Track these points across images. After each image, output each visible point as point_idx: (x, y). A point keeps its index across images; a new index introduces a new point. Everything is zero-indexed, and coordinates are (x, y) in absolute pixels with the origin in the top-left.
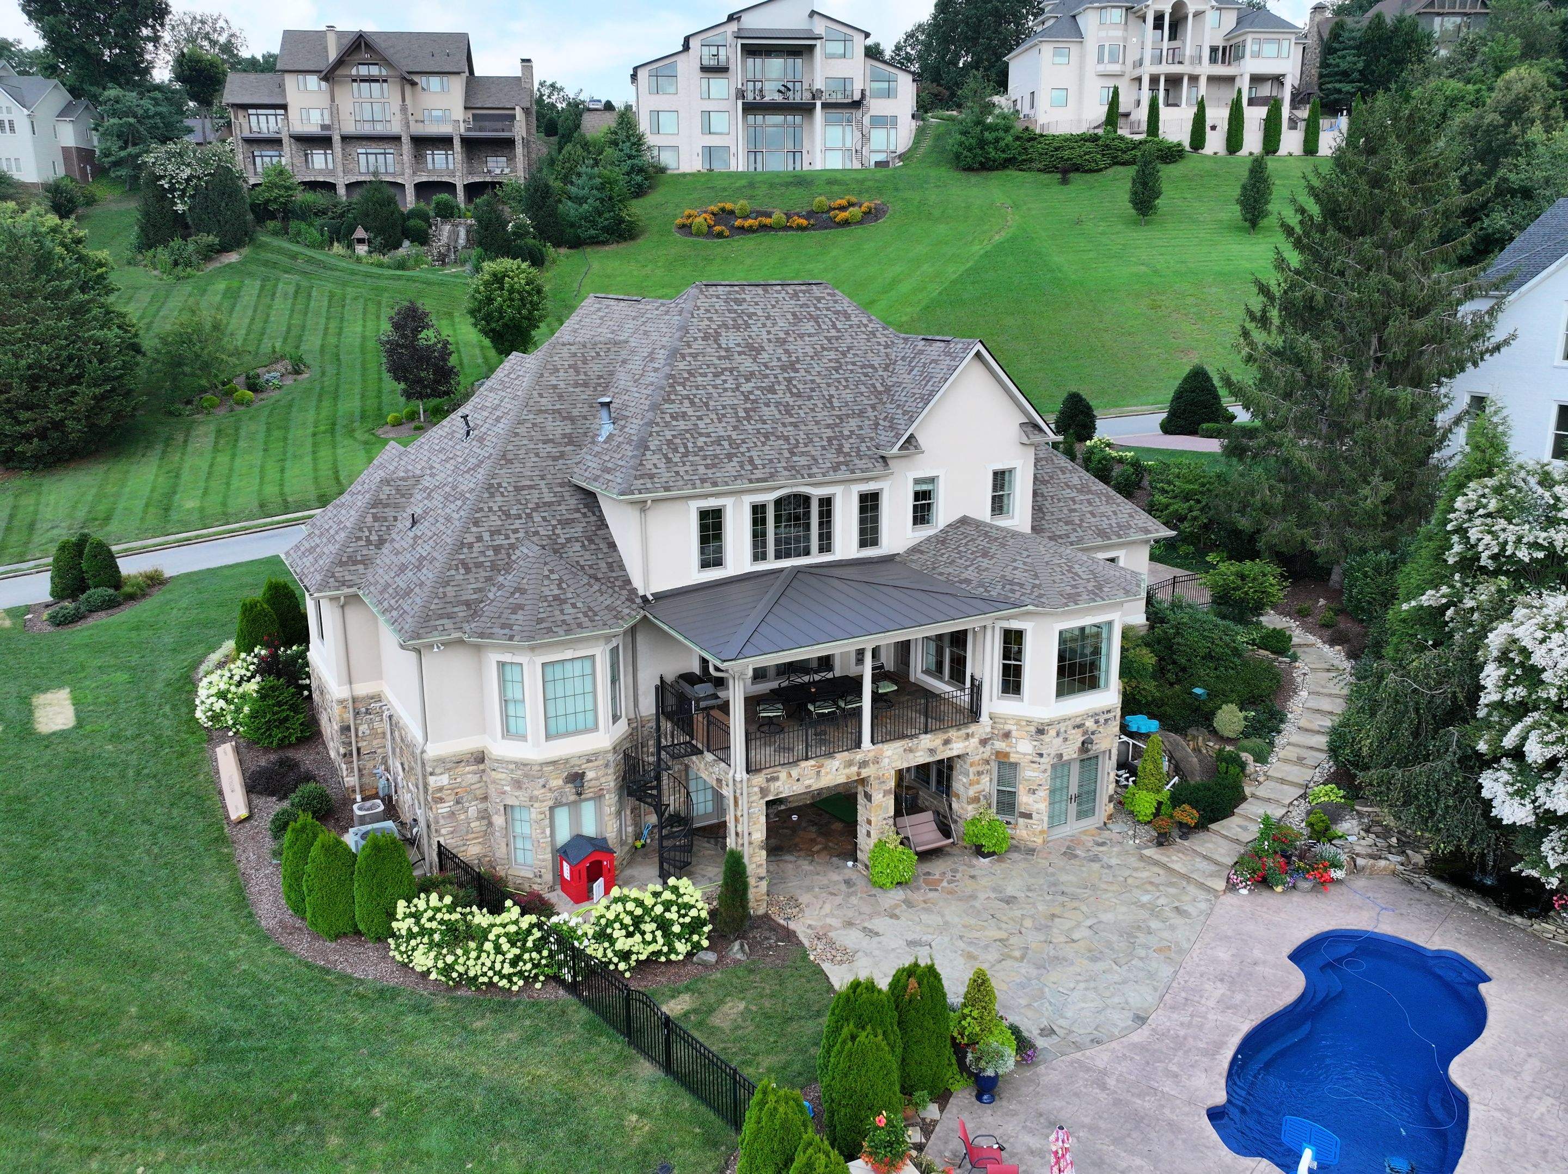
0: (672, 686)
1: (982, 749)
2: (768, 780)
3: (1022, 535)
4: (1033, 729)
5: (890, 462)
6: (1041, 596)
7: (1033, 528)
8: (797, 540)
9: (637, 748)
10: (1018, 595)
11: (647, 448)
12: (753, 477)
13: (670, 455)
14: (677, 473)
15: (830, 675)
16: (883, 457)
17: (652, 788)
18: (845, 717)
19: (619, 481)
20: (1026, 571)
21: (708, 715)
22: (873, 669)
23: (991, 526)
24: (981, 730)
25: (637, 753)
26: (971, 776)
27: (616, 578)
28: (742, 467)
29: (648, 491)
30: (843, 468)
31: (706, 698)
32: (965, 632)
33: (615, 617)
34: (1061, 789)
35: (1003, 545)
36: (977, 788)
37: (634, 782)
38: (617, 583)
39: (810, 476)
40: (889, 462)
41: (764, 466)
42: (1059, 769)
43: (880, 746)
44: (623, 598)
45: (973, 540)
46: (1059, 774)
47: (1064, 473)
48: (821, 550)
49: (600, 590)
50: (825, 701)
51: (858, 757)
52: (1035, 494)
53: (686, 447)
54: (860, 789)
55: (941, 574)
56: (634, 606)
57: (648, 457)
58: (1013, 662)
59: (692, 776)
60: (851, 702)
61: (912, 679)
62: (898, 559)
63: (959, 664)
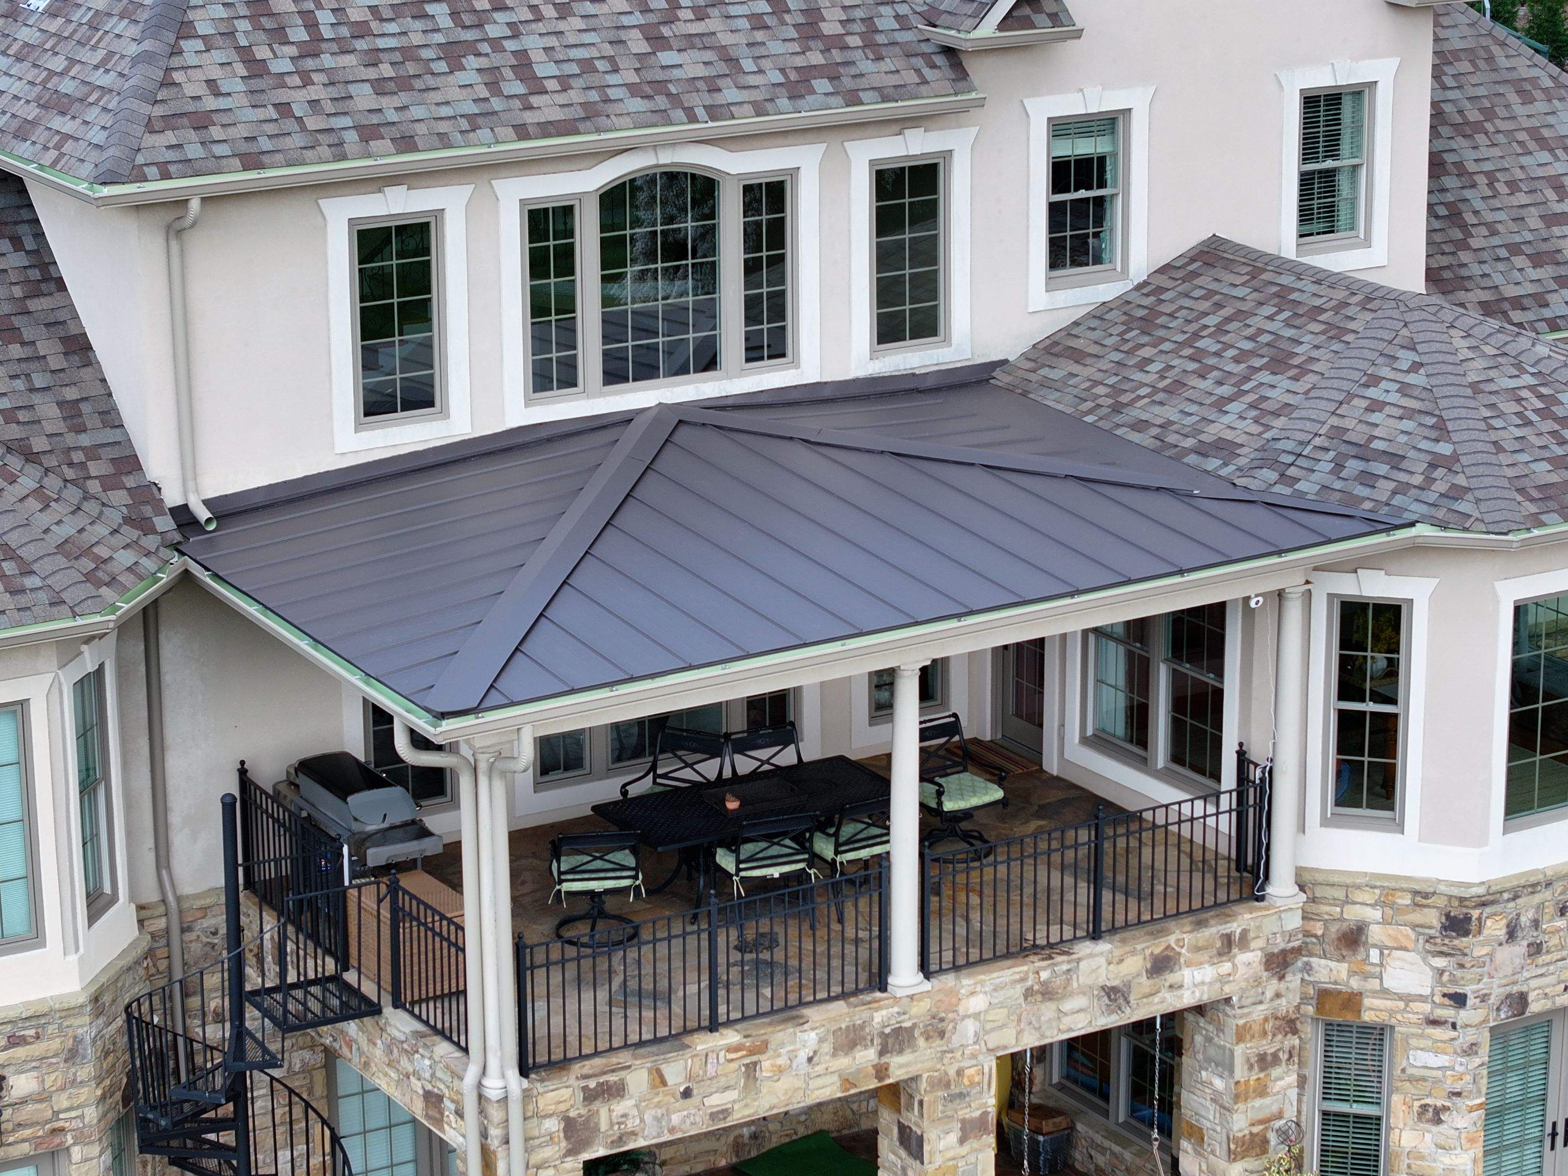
0: (276, 797)
1: (1273, 986)
2: (590, 1096)
3: (1397, 298)
4: (1433, 918)
5: (974, 67)
6: (1456, 493)
7: (1432, 276)
8: (676, 319)
9: (167, 996)
10: (1384, 489)
11: (185, 30)
12: (530, 118)
13: (262, 53)
14: (284, 109)
15: (787, 757)
16: (949, 52)
17: (219, 1125)
18: (836, 889)
19: (98, 137)
20: (1409, 414)
21: (394, 889)
22: (924, 735)
23: (1298, 271)
24: (1270, 925)
25: (168, 1012)
26: (1240, 1072)
27: (92, 453)
28: (494, 86)
29: (191, 168)
30: (822, 85)
31: (385, 836)
32: (1217, 612)
33: (89, 577)
34: (1522, 1105)
35: (1336, 332)
36: (1261, 1106)
37: (161, 1107)
38: (94, 468)
39: (714, 112)
40: (972, 66)
41: (565, 83)
42: (1516, 1041)
43: (949, 980)
44: (115, 517)
45: (1240, 315)
46: (1516, 1059)
47: (1527, 99)
48: (754, 352)
49: (38, 492)
50: (770, 838)
51: (878, 1017)
52: (1437, 165)
53: (312, 25)
54: (886, 1121)
55: (1140, 426)
56: (151, 542)
57: (190, 59)
58: (1370, 707)
59: (345, 1084)
60: (854, 842)
61: (1052, 765)
62: (1001, 378)
63: (1199, 714)
